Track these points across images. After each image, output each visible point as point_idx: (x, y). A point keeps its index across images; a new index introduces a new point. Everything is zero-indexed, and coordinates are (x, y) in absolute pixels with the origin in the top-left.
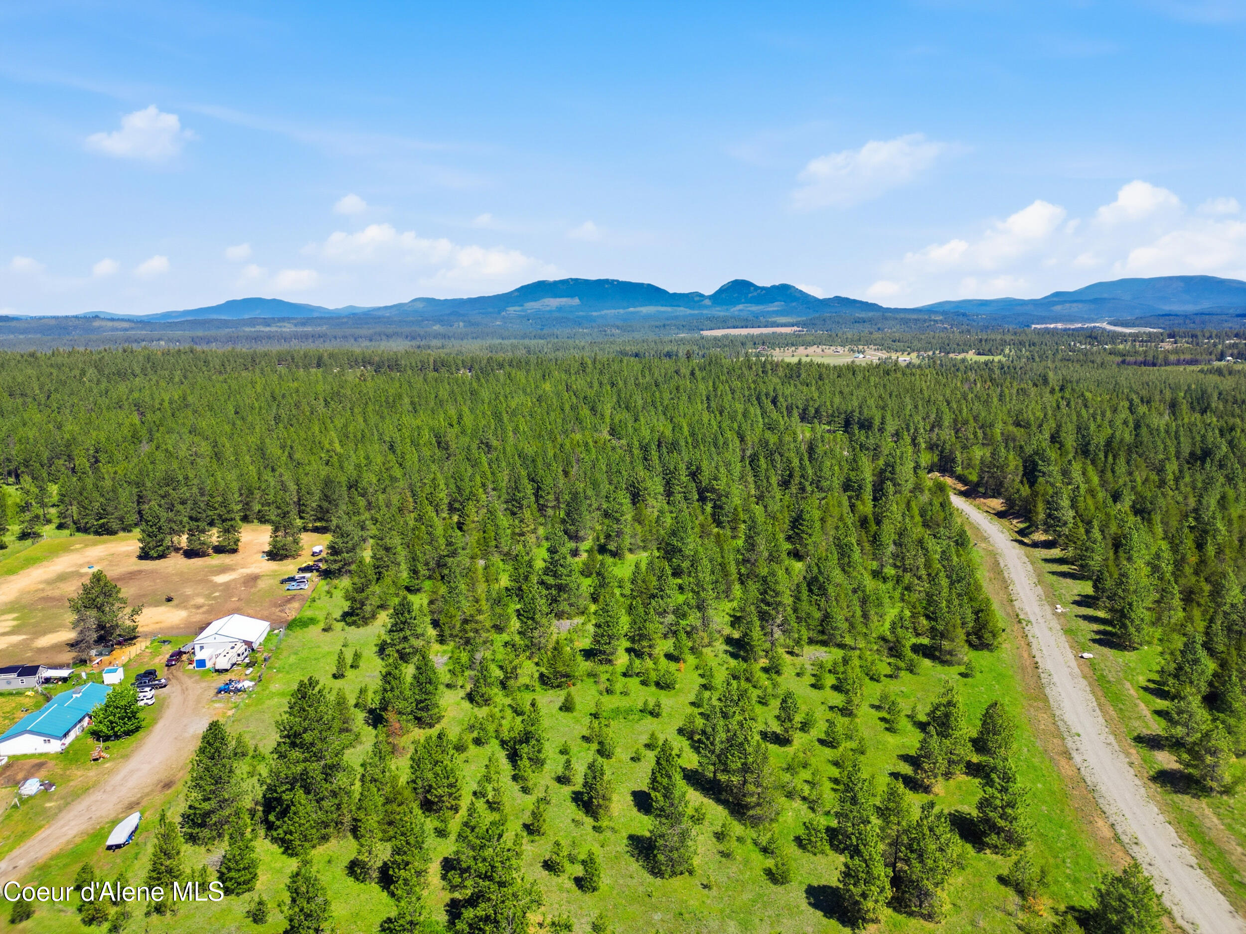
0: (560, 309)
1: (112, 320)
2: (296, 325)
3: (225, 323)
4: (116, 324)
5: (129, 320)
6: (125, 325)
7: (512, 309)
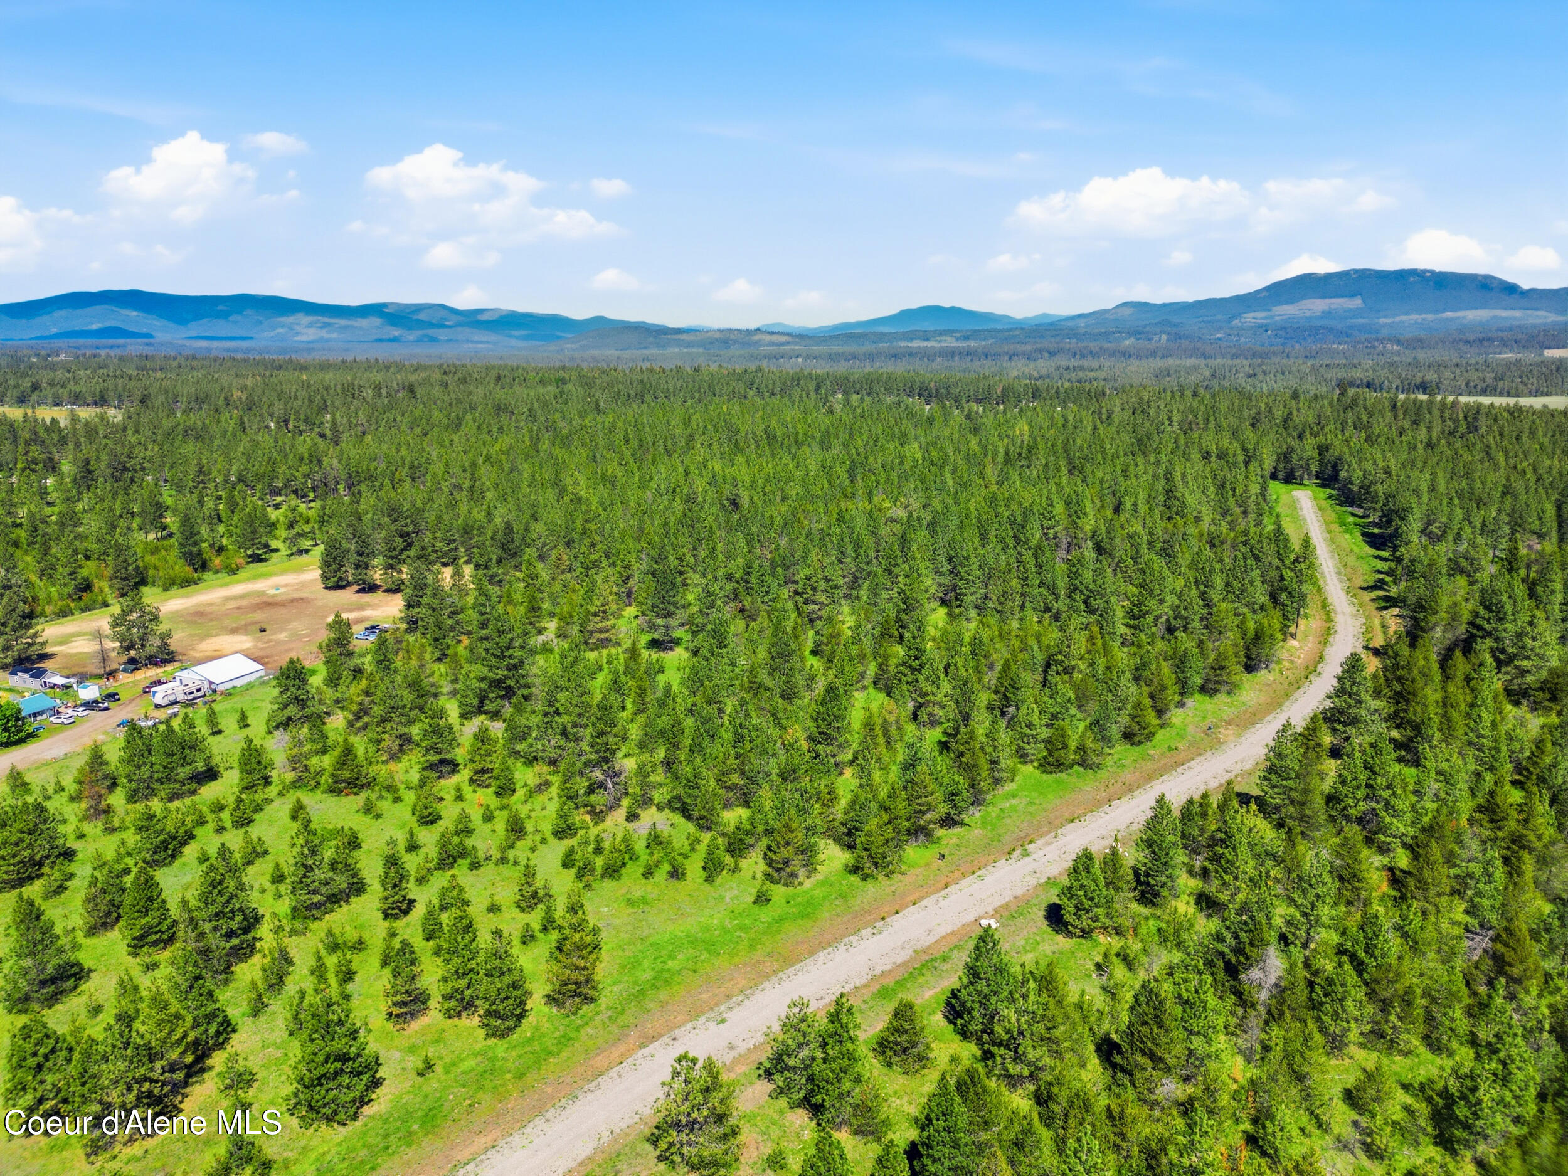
0: (1327, 314)
1: (772, 333)
2: (958, 339)
3: (882, 337)
4: (775, 338)
5: (788, 334)
6: (784, 339)
7: (1252, 315)
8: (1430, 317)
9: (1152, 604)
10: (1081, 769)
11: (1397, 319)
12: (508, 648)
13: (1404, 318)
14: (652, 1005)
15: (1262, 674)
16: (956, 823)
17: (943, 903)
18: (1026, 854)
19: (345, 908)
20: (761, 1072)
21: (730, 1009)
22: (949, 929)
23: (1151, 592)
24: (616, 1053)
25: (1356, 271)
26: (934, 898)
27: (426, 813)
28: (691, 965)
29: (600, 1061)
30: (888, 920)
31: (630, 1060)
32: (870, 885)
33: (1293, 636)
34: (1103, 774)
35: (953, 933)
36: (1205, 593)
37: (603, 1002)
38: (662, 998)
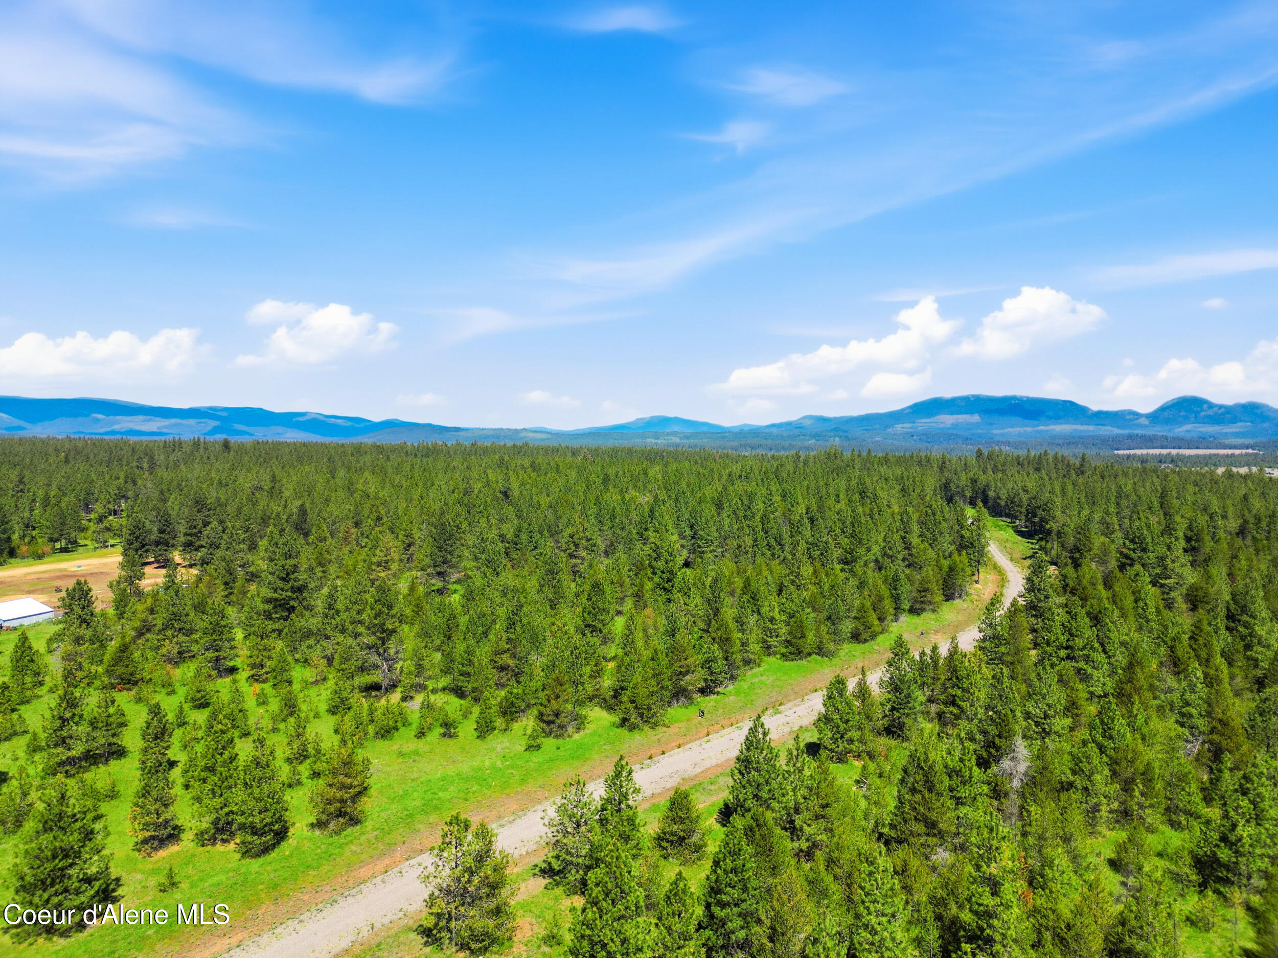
0: (955, 426)
5: (545, 432)
6: (544, 436)
7: (900, 425)
8: (1029, 429)
9: (862, 551)
10: (819, 658)
11: (1006, 431)
12: (293, 572)
13: (1010, 430)
14: (421, 827)
15: (957, 602)
16: (712, 692)
17: (704, 746)
18: (777, 712)
19: (102, 768)
20: (537, 871)
21: (502, 826)
22: (714, 762)
23: (860, 541)
24: (381, 866)
25: (973, 396)
26: (698, 742)
27: (199, 695)
28: (462, 795)
29: (364, 872)
30: (656, 759)
31: (396, 870)
32: (637, 736)
33: (977, 582)
34: (836, 661)
35: (718, 765)
36: (905, 537)
37: (369, 824)
38: (431, 820)
